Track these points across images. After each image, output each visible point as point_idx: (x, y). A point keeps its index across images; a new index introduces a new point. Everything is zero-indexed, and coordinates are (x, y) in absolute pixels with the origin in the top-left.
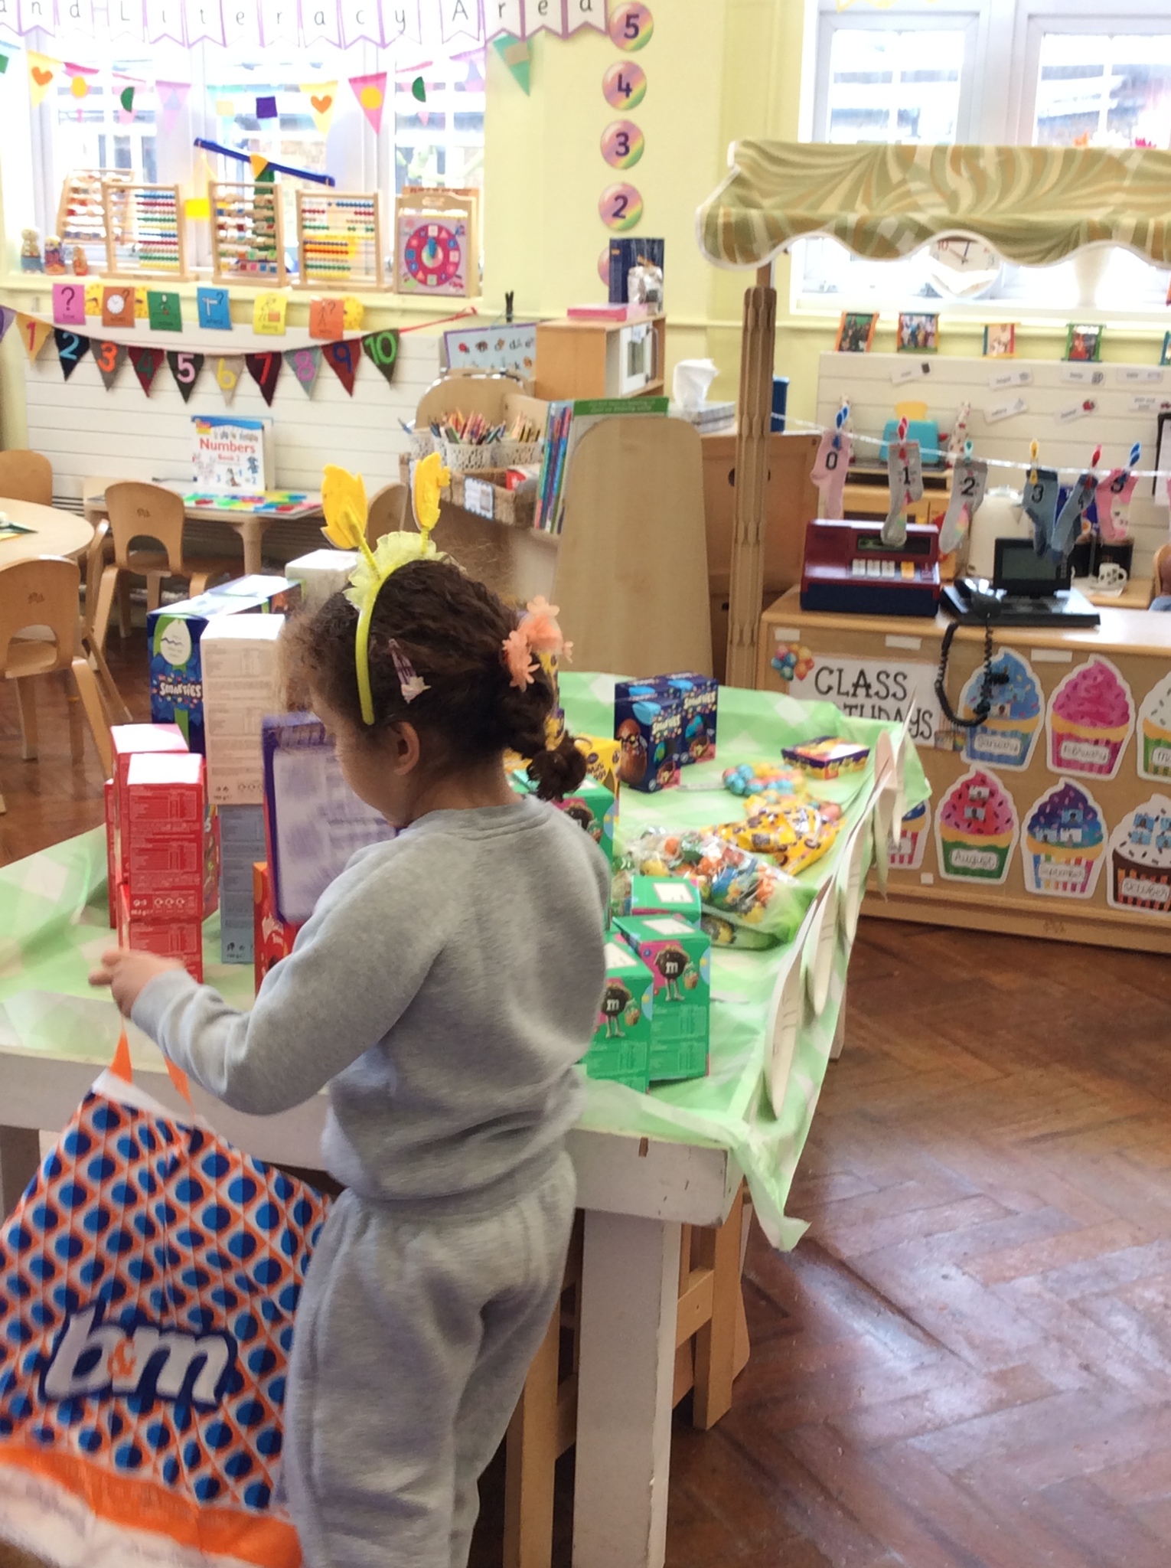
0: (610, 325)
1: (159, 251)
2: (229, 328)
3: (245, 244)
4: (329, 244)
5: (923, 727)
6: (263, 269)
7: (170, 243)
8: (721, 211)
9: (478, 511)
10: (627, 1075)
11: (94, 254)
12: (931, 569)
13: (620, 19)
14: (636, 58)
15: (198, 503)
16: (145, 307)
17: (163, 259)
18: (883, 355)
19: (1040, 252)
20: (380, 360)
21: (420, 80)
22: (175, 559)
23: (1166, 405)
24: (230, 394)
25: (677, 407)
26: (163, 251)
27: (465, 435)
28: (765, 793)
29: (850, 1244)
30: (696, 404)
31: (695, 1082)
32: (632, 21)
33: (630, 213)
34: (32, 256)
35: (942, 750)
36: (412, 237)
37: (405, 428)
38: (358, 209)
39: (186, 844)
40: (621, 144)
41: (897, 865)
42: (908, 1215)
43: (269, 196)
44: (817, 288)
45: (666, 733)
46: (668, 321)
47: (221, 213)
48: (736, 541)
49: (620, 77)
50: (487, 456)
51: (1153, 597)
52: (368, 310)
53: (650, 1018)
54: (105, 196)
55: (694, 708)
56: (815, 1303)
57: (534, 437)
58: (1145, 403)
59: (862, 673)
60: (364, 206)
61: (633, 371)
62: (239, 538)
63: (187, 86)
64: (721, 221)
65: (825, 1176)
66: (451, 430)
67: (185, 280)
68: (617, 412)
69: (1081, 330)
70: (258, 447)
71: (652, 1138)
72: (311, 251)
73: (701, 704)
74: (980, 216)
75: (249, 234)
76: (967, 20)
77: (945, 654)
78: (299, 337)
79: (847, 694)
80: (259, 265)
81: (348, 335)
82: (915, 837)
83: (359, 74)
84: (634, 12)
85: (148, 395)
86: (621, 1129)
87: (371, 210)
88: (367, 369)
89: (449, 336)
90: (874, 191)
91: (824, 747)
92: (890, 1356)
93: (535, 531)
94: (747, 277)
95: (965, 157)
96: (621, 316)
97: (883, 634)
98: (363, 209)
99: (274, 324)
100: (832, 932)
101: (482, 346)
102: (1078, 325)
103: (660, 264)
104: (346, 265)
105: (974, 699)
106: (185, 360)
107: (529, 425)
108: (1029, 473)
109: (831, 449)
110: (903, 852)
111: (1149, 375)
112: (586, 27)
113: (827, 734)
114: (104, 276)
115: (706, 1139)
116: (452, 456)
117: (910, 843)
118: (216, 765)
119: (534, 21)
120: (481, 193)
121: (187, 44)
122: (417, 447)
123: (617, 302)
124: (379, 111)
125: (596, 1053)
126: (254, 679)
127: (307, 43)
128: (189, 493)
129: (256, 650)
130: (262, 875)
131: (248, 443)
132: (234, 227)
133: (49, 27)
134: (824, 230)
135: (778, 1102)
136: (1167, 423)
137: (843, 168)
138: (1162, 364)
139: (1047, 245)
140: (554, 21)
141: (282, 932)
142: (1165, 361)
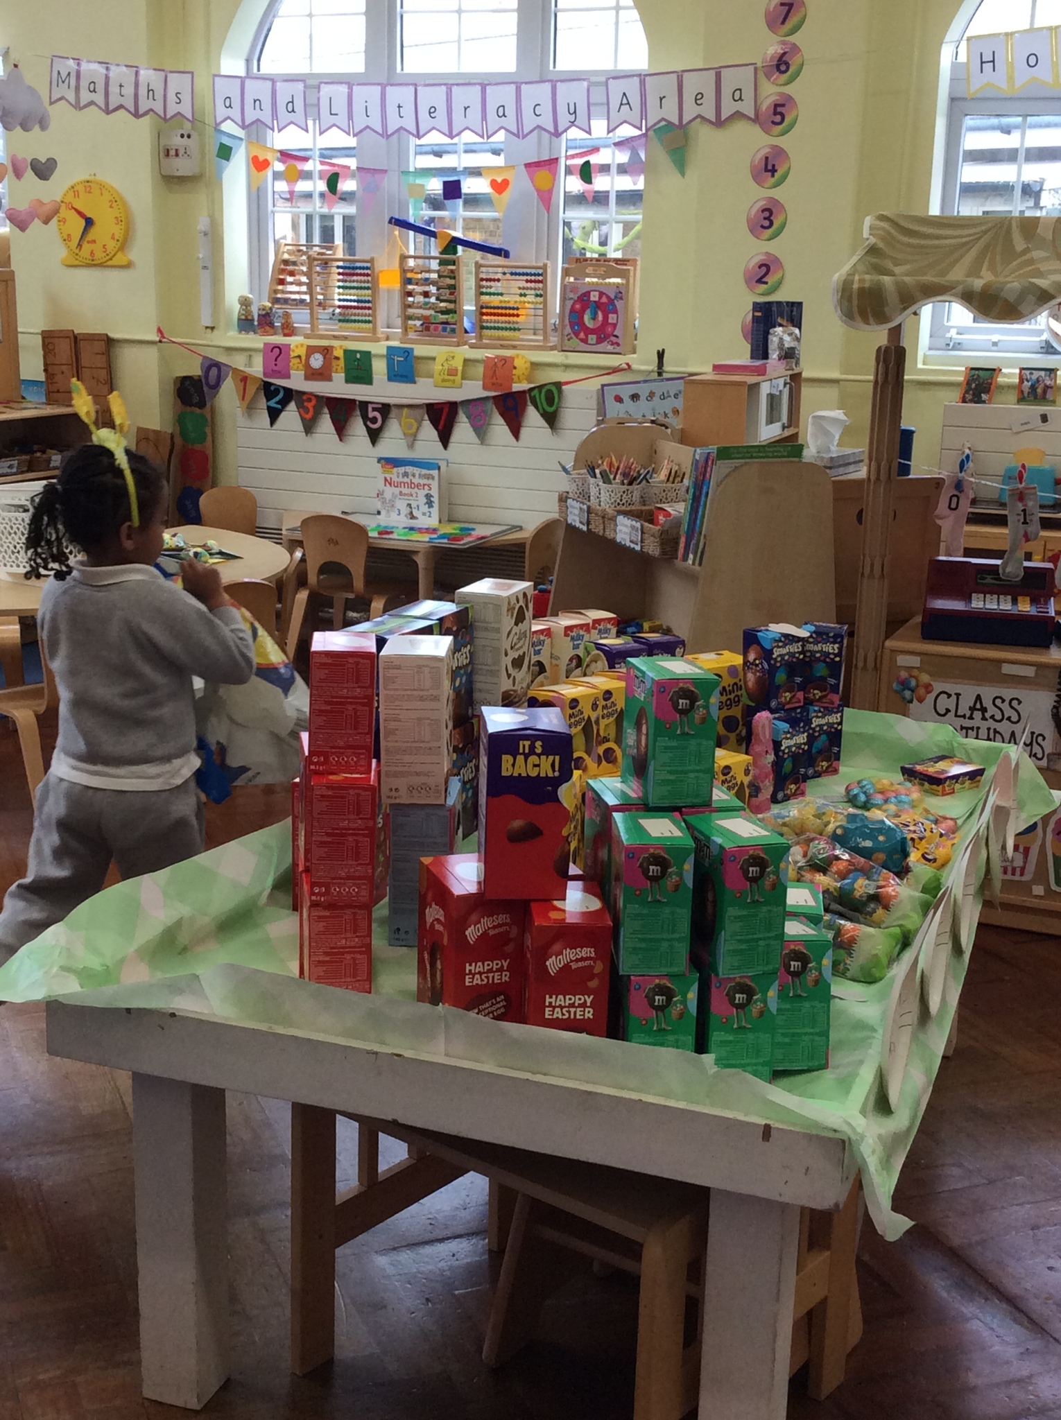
0: (751, 380)
1: (355, 315)
2: (414, 382)
3: (430, 308)
4: (502, 308)
5: (1036, 749)
6: (444, 330)
7: (365, 308)
8: (857, 278)
9: (628, 544)
10: (748, 1065)
11: (300, 317)
12: (1046, 602)
13: (768, 108)
14: (782, 142)
15: (380, 533)
16: (342, 363)
17: (359, 321)
18: (1005, 407)
20: (544, 411)
21: (588, 163)
22: (359, 583)
24: (412, 439)
25: (810, 452)
27: (618, 476)
28: (884, 807)
29: (958, 1232)
30: (829, 450)
31: (815, 1074)
32: (779, 109)
33: (771, 279)
34: (246, 319)
35: (1054, 771)
36: (575, 302)
37: (564, 469)
38: (529, 278)
39: (361, 839)
40: (765, 219)
41: (1009, 877)
42: (1016, 1208)
43: (451, 267)
44: (944, 346)
45: (794, 749)
46: (804, 375)
47: (409, 281)
48: (863, 574)
49: (767, 158)
50: (636, 496)
52: (535, 365)
53: (775, 1013)
54: (310, 268)
55: (821, 726)
56: (925, 1287)
57: (679, 479)
59: (979, 697)
60: (535, 275)
61: (771, 421)
62: (416, 565)
63: (385, 171)
64: (856, 286)
65: (937, 1167)
66: (605, 472)
67: (378, 340)
68: (758, 457)
70: (435, 484)
71: (775, 1124)
72: (487, 314)
73: (827, 724)
77: (1060, 682)
78: (474, 389)
79: (964, 716)
80: (440, 327)
81: (516, 387)
82: (1027, 851)
83: (534, 158)
84: (780, 102)
85: (341, 440)
86: (746, 1114)
87: (540, 278)
88: (532, 416)
89: (605, 389)
90: (998, 258)
91: (941, 765)
92: (997, 1340)
93: (678, 563)
94: (879, 336)
96: (761, 371)
97: (1000, 662)
98: (533, 278)
99: (452, 378)
100: (947, 938)
101: (635, 397)
103: (798, 324)
104: (516, 326)
106: (374, 409)
107: (677, 468)
109: (956, 493)
110: (1015, 864)
112: (738, 115)
113: (944, 753)
114: (307, 337)
115: (826, 1128)
116: (604, 495)
117: (1022, 856)
118: (389, 768)
119: (690, 111)
120: (639, 263)
121: (385, 135)
122: (574, 487)
123: (758, 359)
124: (550, 191)
125: (724, 1043)
126: (426, 693)
127: (490, 134)
128: (373, 525)
129: (427, 666)
130: (427, 866)
131: (425, 481)
132: (421, 294)
133: (268, 121)
134: (951, 296)
135: (893, 1097)
137: (973, 237)
140: (709, 111)
141: (442, 919)
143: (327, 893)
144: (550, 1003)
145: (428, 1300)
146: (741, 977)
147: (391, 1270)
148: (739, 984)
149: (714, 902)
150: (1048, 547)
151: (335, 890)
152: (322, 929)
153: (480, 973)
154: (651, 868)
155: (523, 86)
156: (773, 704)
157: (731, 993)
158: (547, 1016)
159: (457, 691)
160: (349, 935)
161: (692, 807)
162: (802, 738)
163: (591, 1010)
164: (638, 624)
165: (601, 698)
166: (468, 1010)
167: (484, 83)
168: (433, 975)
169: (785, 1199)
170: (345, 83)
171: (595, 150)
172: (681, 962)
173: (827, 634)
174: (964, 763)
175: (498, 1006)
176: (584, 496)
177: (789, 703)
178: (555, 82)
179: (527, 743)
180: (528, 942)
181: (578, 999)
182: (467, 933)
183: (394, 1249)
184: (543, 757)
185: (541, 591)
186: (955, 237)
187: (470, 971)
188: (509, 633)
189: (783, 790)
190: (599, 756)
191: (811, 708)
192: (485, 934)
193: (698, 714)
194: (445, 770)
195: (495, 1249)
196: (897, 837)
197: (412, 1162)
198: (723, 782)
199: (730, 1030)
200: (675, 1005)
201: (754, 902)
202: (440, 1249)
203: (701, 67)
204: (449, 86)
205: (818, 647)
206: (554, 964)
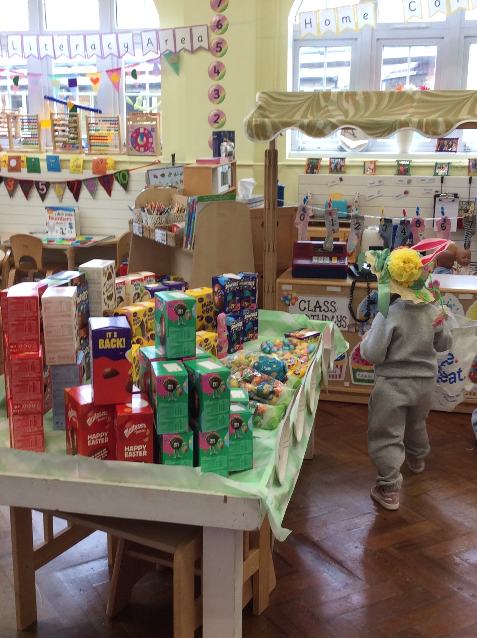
0: (213, 166)
1: (30, 141)
2: (60, 171)
3: (66, 137)
4: (100, 136)
5: (343, 323)
6: (73, 147)
7: (35, 138)
8: (254, 120)
9: (161, 242)
10: (218, 470)
11: (5, 143)
12: (344, 259)
13: (214, 45)
14: (221, 60)
15: (48, 242)
16: (25, 163)
17: (32, 144)
18: (324, 174)
19: (381, 133)
20: (122, 183)
21: (134, 70)
22: (39, 265)
23: (437, 192)
24: (61, 198)
25: (240, 197)
26: (32, 141)
27: (155, 211)
28: (278, 352)
29: (316, 535)
30: (248, 196)
31: (248, 472)
32: (219, 45)
33: (221, 121)
35: (351, 332)
36: (133, 133)
37: (130, 209)
38: (111, 122)
39: (36, 382)
40: (216, 94)
41: (331, 379)
42: (341, 522)
43: (75, 118)
44: (297, 149)
45: (237, 329)
46: (238, 163)
47: (55, 125)
48: (265, 250)
49: (215, 67)
50: (164, 219)
52: (116, 162)
53: (228, 446)
54: (8, 119)
55: (249, 318)
56: (303, 561)
57: (182, 211)
58: (428, 191)
59: (318, 302)
60: (114, 121)
61: (224, 183)
62: (66, 256)
63: (40, 75)
64: (254, 123)
65: (307, 508)
66: (149, 209)
67: (42, 152)
68: (216, 200)
69: (402, 163)
70: (73, 218)
71: (229, 495)
72: (93, 139)
73: (251, 317)
74: (357, 119)
75: (67, 134)
76: (352, 41)
77: (352, 293)
78: (88, 174)
79: (312, 310)
80: (71, 146)
81: (109, 172)
82: (341, 367)
83: (110, 68)
84: (220, 42)
85: (27, 199)
86: (216, 492)
87: (116, 122)
88: (116, 186)
89: (149, 172)
90: (314, 110)
91: (302, 332)
92: (334, 581)
93: (183, 249)
94: (265, 145)
95: (350, 96)
96: (218, 162)
97: (326, 286)
98: (113, 122)
99: (78, 169)
100: (304, 408)
101: (163, 175)
102: (401, 161)
103: (233, 141)
104: (107, 144)
105: (363, 311)
106: (42, 185)
107: (181, 206)
108: (381, 220)
109: (303, 213)
110: (337, 374)
111: (430, 180)
112: (201, 48)
113: (302, 327)
114: (8, 152)
115: (251, 495)
116: (149, 220)
117: (339, 369)
118: (49, 349)
119: (179, 46)
120: (161, 115)
121: (39, 58)
122: (135, 217)
123: (216, 156)
124: (118, 83)
125: (206, 461)
126: (64, 313)
127: (89, 57)
128: (45, 238)
129: (64, 301)
130: (68, 393)
131: (68, 217)
132: (61, 131)
134: (295, 126)
135: (281, 478)
136: (437, 199)
137: (303, 101)
138: (435, 175)
139: (383, 130)
140: (188, 46)
141: (76, 416)
142: (436, 174)
143: (21, 408)
145: (80, 590)
146: (212, 432)
147: (62, 578)
148: (211, 435)
149: (199, 399)
150: (345, 235)
152: (19, 425)
153: (95, 439)
154: (169, 386)
155: (103, 35)
156: (227, 309)
157: (208, 439)
158: (126, 456)
159: (82, 313)
160: (32, 427)
161: (187, 357)
163: (146, 452)
164: (168, 277)
165: (148, 311)
166: (90, 456)
167: (85, 34)
168: (73, 441)
169: (236, 527)
170: (20, 35)
171: (138, 64)
172: (185, 427)
173: (249, 277)
174: (311, 331)
175: (103, 454)
176: (140, 220)
177: (234, 309)
178: (117, 33)
179: (110, 333)
180: (116, 423)
181: (140, 447)
182: (87, 421)
183: (65, 569)
184: (118, 339)
185: (124, 265)
186: (295, 101)
187: (90, 438)
188: (105, 285)
189: (233, 347)
190: (148, 338)
191: (244, 311)
192: (96, 421)
193: (187, 316)
194: (76, 348)
195: (111, 563)
196: (282, 365)
197: (70, 528)
198: (205, 346)
199: (208, 456)
200: (184, 445)
201: (216, 398)
202: (86, 567)
203: (183, 26)
204: (69, 36)
205: (245, 283)
206: (127, 432)
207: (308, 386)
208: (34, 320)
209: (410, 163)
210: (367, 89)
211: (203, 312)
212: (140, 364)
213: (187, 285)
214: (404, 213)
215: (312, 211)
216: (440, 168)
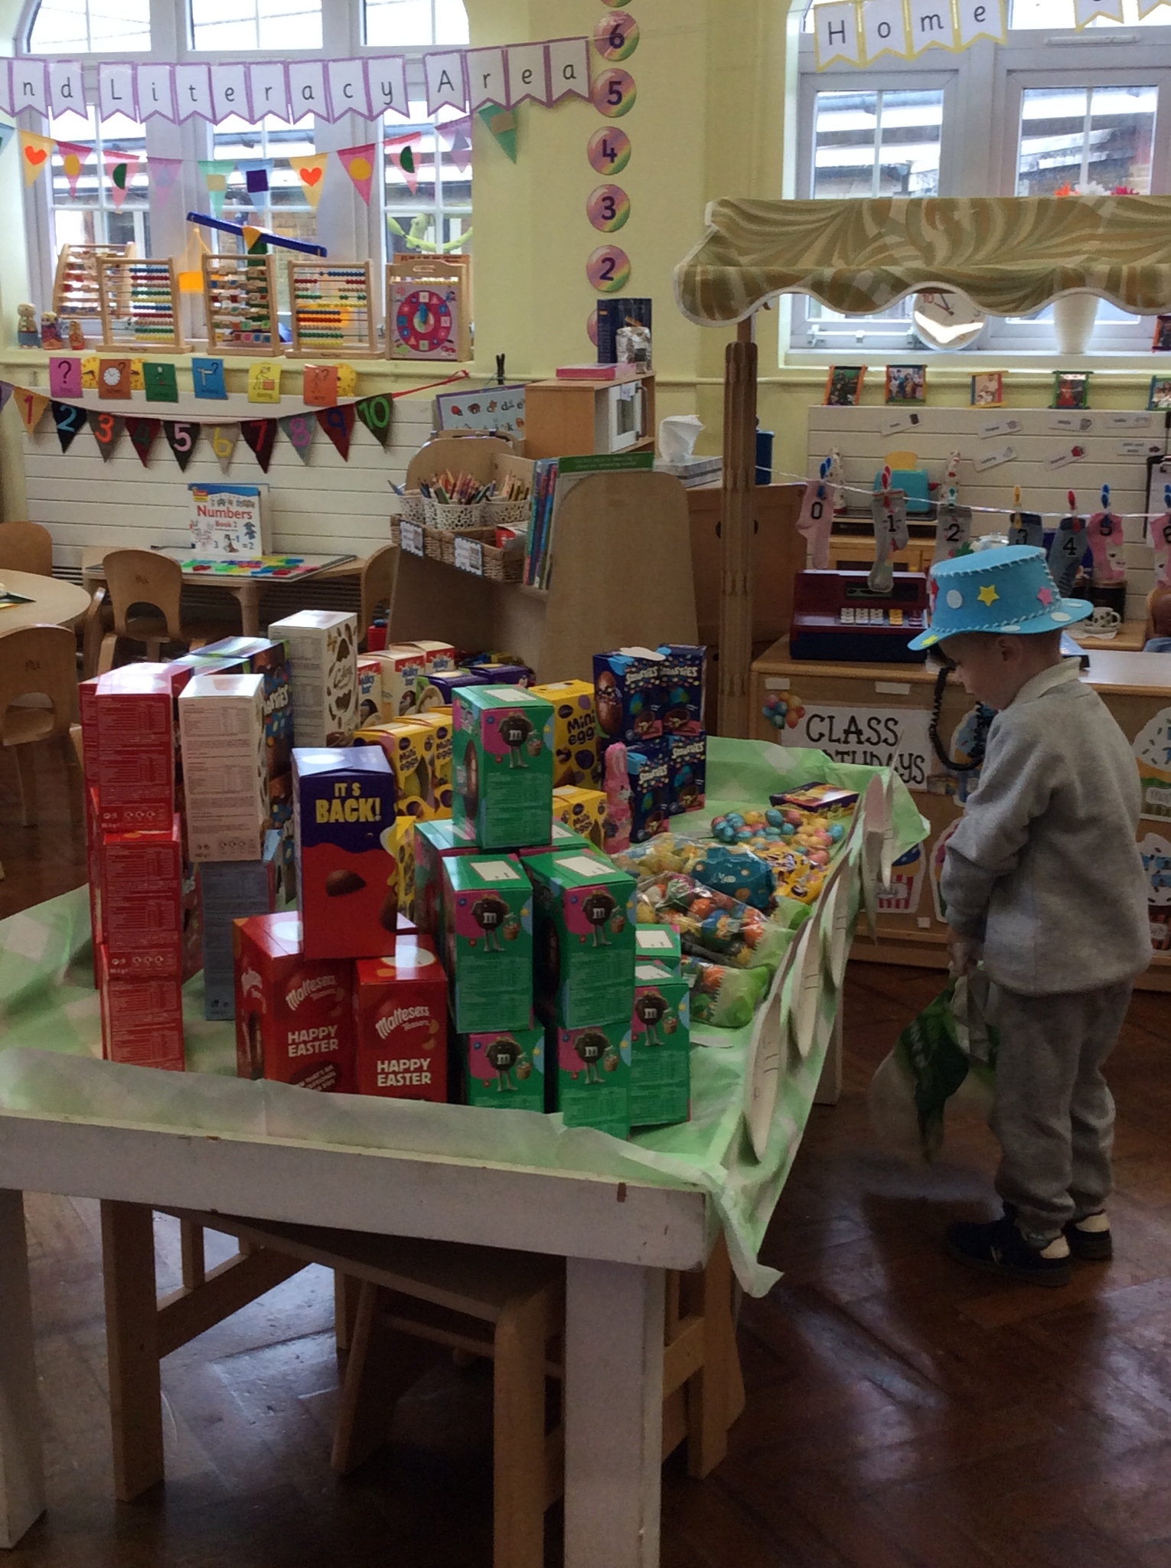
0: (599, 385)
1: (154, 323)
2: (225, 398)
3: (239, 315)
4: (321, 312)
5: (916, 772)
6: (257, 338)
7: (166, 316)
8: (699, 269)
9: (468, 569)
10: (605, 1122)
11: (90, 328)
12: (919, 616)
13: (603, 86)
14: (619, 123)
15: (196, 569)
16: (141, 378)
17: (159, 331)
18: (872, 407)
19: (1013, 301)
20: (374, 426)
21: (408, 149)
22: (174, 625)
23: (1155, 449)
24: (227, 462)
25: (663, 461)
26: (158, 324)
27: (455, 495)
28: (754, 840)
29: (845, 1288)
30: (682, 459)
31: (675, 1127)
32: (615, 87)
33: (616, 275)
34: (28, 332)
35: (935, 794)
36: (403, 304)
37: (397, 491)
38: (350, 278)
39: (164, 902)
40: (607, 208)
41: (882, 910)
43: (261, 268)
44: (803, 341)
45: (653, 783)
46: (658, 379)
47: (214, 285)
48: (724, 592)
49: (605, 141)
50: (476, 514)
51: (1147, 639)
52: (361, 376)
53: (629, 1064)
54: (100, 271)
55: (680, 756)
57: (522, 496)
58: (1134, 448)
59: (853, 720)
60: (356, 275)
61: (623, 428)
62: (238, 603)
63: (180, 161)
64: (698, 278)
65: (823, 1221)
66: (440, 489)
67: (181, 352)
68: (603, 468)
69: (1070, 377)
70: (255, 512)
71: (630, 1183)
72: (304, 320)
73: (689, 754)
74: (954, 267)
75: (243, 306)
76: (947, 77)
77: (938, 699)
78: (293, 404)
79: (838, 741)
80: (253, 335)
81: (342, 401)
82: (910, 881)
83: (348, 145)
84: (616, 79)
85: (145, 465)
86: (599, 1174)
87: (363, 278)
88: (362, 433)
89: (441, 400)
90: (849, 245)
91: (813, 793)
93: (524, 587)
94: (727, 333)
95: (938, 209)
96: (609, 375)
97: (874, 680)
98: (354, 278)
99: (268, 392)
101: (474, 408)
102: (1065, 373)
103: (648, 324)
104: (338, 332)
105: (965, 742)
106: (182, 430)
107: (519, 483)
108: (1012, 516)
109: (819, 500)
110: (900, 896)
111: (1137, 420)
112: (570, 94)
113: (813, 780)
114: (100, 349)
115: (685, 1183)
116: (441, 516)
117: (905, 886)
118: (197, 824)
119: (518, 90)
120: (471, 259)
121: (177, 120)
122: (407, 509)
123: (605, 362)
124: (368, 182)
125: (574, 1099)
126: (233, 737)
127: (297, 117)
128: (188, 560)
129: (235, 708)
130: (241, 930)
131: (244, 509)
132: (228, 298)
133: (41, 107)
134: (800, 286)
135: (760, 1144)
136: (1156, 467)
137: (822, 223)
138: (1149, 409)
139: (1021, 293)
140: (538, 89)
141: (260, 985)
142: (1153, 406)
143: (128, 964)
144: (383, 1069)
145: (270, 1408)
146: (590, 1028)
147: (225, 1378)
148: (588, 1036)
149: (558, 949)
150: (926, 556)
151: (137, 960)
152: (125, 1006)
153: (305, 1042)
154: (486, 915)
155: (331, 64)
156: (629, 734)
157: (581, 1046)
158: (380, 1084)
159: (276, 739)
160: (156, 1010)
161: (531, 847)
162: (661, 771)
163: (429, 1076)
164: (485, 657)
165: (435, 736)
166: (293, 1082)
167: (286, 61)
168: (253, 1047)
169: (646, 1262)
170: (128, 63)
171: (416, 135)
172: (524, 1016)
173: (684, 656)
174: (836, 789)
175: (326, 1077)
176: (418, 518)
177: (646, 733)
178: (367, 58)
179: (343, 786)
180: (356, 1005)
181: (413, 1064)
182: (288, 998)
183: (230, 1356)
184: (362, 801)
185: (378, 625)
186: (804, 222)
187: (293, 1040)
188: (331, 670)
189: (643, 828)
190: (436, 800)
191: (671, 738)
192: (308, 999)
193: (532, 745)
194: (261, 823)
195: (344, 1346)
196: (762, 872)
197: (244, 1258)
198: (576, 822)
199: (583, 1087)
200: (520, 1063)
201: (601, 946)
202: (282, 1351)
203: (527, 41)
204: (247, 65)
205: (675, 671)
206: (384, 1027)
207: (827, 922)
208: (160, 752)
209: (1087, 377)
210: (983, 195)
211: (571, 743)
212: (417, 864)
213: (532, 676)
214: (1072, 500)
215: (842, 497)
216: (1163, 390)
